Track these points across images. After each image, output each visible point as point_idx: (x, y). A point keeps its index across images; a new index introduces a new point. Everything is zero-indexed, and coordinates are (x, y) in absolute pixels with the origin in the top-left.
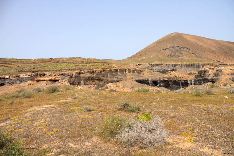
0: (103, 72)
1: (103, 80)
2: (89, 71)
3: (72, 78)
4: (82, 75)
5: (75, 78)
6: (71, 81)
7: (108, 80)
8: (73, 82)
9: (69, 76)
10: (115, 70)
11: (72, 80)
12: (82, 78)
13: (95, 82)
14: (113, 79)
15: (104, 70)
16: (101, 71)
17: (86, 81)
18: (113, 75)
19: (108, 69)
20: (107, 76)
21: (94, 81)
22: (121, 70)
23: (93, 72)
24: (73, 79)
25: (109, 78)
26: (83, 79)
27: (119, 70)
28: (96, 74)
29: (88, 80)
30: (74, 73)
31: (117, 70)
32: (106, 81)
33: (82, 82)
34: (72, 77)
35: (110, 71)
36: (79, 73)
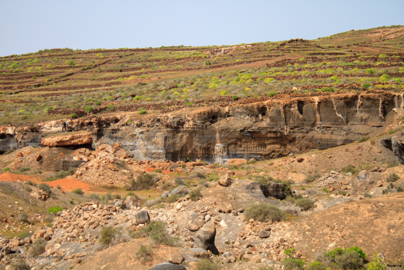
0: (294, 109)
1: (294, 139)
2: (247, 108)
3: (180, 135)
4: (221, 124)
5: (192, 133)
6: (174, 144)
7: (311, 140)
8: (184, 149)
9: (167, 126)
10: (342, 102)
11: (178, 140)
12: (218, 135)
13: (269, 147)
14: (334, 137)
15: (301, 104)
16: (285, 106)
17: (235, 144)
18: (336, 121)
19: (317, 99)
20: (313, 125)
21: (265, 146)
22: (368, 99)
23: (263, 111)
24: (182, 137)
25: (317, 134)
26: (221, 138)
27: (359, 102)
28: (272, 119)
29: (240, 140)
30: (190, 115)
31: (350, 102)
32: (304, 142)
33: (219, 146)
34: (178, 132)
35: (325, 103)
36: (213, 117)
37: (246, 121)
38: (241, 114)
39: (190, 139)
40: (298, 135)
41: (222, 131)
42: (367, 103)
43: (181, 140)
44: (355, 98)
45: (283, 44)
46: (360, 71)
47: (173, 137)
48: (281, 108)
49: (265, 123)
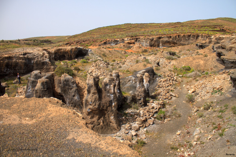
0: (177, 37)
1: (177, 43)
2: (167, 36)
3: (153, 41)
4: (161, 39)
5: (155, 41)
6: (151, 43)
7: (180, 44)
8: (153, 44)
9: (150, 40)
10: (188, 36)
12: (161, 42)
13: (171, 45)
14: (185, 43)
15: (179, 36)
16: (175, 36)
17: (164, 44)
18: (186, 40)
19: (182, 35)
20: (181, 40)
21: (171, 44)
22: (193, 35)
23: (170, 37)
25: (182, 42)
26: (161, 43)
27: (191, 36)
28: (172, 39)
29: (165, 43)
30: (155, 38)
31: (189, 36)
32: (179, 44)
33: (161, 44)
35: (184, 36)
36: (160, 38)
37: (167, 39)
38: (166, 37)
39: (155, 43)
40: (178, 42)
41: (162, 41)
42: (193, 36)
43: (153, 43)
44: (190, 35)
45: (176, 23)
46: (192, 29)
47: (151, 42)
48: (174, 37)
49: (171, 40)
